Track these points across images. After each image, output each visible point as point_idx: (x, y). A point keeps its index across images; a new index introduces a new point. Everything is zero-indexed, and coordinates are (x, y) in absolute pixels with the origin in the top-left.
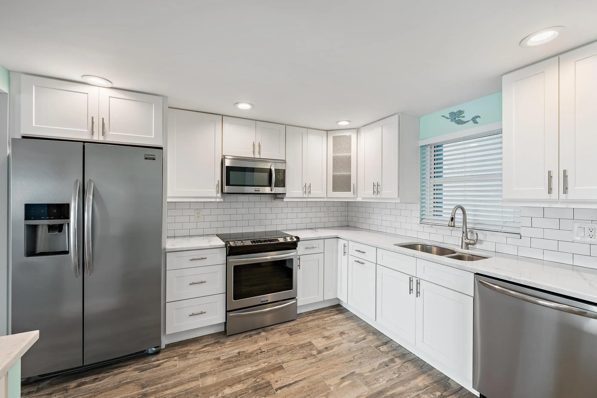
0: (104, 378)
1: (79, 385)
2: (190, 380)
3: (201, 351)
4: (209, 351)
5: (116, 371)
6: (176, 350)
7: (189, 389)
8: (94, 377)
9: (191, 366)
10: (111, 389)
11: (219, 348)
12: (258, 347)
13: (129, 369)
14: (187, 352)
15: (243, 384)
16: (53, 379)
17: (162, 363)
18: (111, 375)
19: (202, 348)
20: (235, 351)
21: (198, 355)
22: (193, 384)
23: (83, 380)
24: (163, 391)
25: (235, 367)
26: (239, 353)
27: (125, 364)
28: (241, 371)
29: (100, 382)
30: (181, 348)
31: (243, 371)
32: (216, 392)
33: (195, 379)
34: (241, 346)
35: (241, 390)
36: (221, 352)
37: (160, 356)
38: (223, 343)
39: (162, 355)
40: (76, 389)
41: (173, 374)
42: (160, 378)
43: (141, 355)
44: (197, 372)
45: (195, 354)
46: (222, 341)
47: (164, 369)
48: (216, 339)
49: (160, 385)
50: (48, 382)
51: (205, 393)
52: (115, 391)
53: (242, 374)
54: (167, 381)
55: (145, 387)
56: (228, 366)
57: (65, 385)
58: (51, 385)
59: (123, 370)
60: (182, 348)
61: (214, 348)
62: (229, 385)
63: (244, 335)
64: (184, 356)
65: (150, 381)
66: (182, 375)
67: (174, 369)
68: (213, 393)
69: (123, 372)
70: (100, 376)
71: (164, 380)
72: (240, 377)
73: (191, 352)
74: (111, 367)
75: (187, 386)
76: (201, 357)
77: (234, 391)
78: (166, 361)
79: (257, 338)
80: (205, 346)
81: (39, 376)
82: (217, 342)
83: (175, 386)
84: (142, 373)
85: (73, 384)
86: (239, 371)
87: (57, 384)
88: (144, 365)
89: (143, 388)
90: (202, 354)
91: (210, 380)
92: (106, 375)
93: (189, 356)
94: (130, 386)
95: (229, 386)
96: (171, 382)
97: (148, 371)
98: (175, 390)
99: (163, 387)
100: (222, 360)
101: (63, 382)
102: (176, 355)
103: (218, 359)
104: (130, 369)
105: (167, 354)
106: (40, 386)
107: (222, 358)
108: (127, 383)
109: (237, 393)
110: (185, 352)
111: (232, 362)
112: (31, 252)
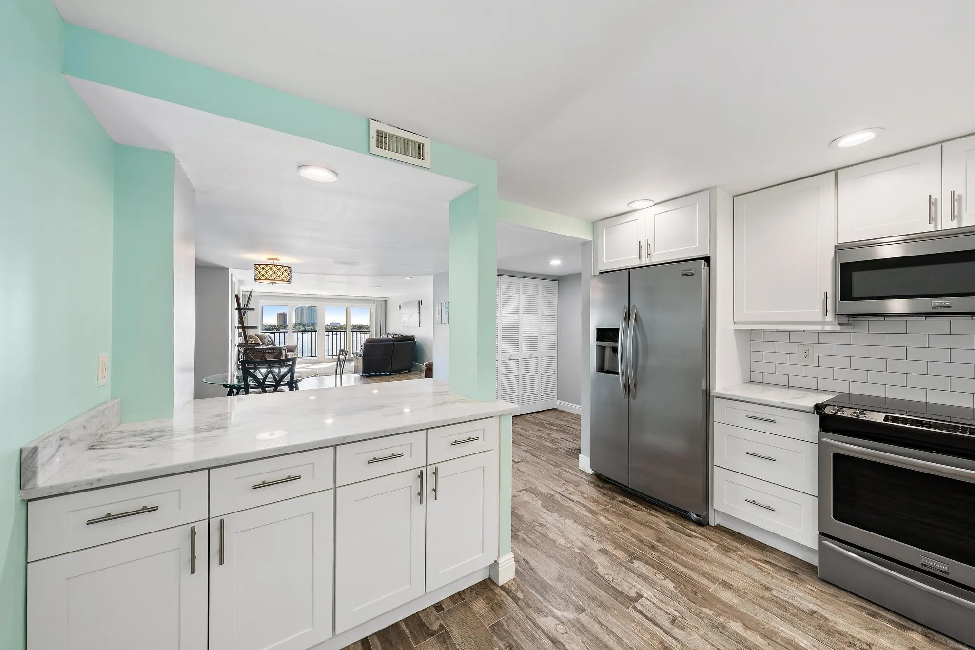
0: (641, 510)
1: (622, 502)
2: (704, 574)
3: (753, 562)
4: (765, 571)
5: (652, 512)
6: (724, 537)
7: (695, 580)
8: (635, 504)
9: (723, 565)
10: (636, 521)
11: (787, 580)
12: (870, 640)
13: (663, 518)
14: (735, 549)
15: (769, 644)
16: (614, 486)
17: (696, 537)
18: (647, 512)
19: (759, 560)
20: (810, 605)
21: (745, 562)
22: (704, 581)
23: (628, 500)
24: (669, 558)
25: (781, 618)
26: (813, 612)
27: (668, 513)
28: (786, 631)
29: (635, 511)
30: (731, 540)
31: (790, 633)
32: (720, 612)
33: (712, 579)
34: (830, 608)
35: (755, 645)
36: (782, 586)
37: (700, 529)
38: (801, 580)
39: (703, 531)
40: (619, 502)
41: (695, 555)
42: (679, 547)
43: (682, 514)
44: (722, 575)
45: (742, 558)
46: (802, 576)
47: (692, 543)
48: (795, 567)
49: (672, 552)
50: (610, 486)
51: (706, 600)
52: (637, 525)
53: (782, 634)
54: (683, 554)
55: (660, 542)
56: (774, 608)
57: (616, 495)
58: (610, 489)
59: (658, 515)
60: (733, 541)
61: (776, 574)
62: (747, 624)
63: (858, 602)
64: (725, 550)
65: (669, 541)
66: (702, 563)
67: (700, 551)
68: (716, 610)
69: (656, 517)
70: (640, 506)
71: (680, 551)
72: (775, 634)
73: (739, 553)
74: (652, 506)
75: (695, 576)
76: (745, 567)
77: (744, 635)
78: (701, 539)
79: (883, 627)
80: (766, 561)
81: (608, 478)
82: (792, 572)
83: (685, 565)
84: (670, 530)
85: (620, 498)
86: (782, 628)
87: (613, 491)
88: (678, 525)
89: (658, 541)
90: (751, 566)
91: (726, 596)
92: (644, 509)
93: (732, 555)
94: (651, 531)
95: (744, 624)
96: (685, 559)
97: (677, 532)
98: (681, 568)
99: (674, 555)
100: (771, 595)
101: (615, 492)
102: (717, 541)
103: (768, 589)
104: (664, 519)
105: (711, 533)
106: (605, 486)
107: (774, 592)
108: (651, 528)
109: (746, 641)
110: (731, 547)
111: (787, 610)
112: (601, 369)
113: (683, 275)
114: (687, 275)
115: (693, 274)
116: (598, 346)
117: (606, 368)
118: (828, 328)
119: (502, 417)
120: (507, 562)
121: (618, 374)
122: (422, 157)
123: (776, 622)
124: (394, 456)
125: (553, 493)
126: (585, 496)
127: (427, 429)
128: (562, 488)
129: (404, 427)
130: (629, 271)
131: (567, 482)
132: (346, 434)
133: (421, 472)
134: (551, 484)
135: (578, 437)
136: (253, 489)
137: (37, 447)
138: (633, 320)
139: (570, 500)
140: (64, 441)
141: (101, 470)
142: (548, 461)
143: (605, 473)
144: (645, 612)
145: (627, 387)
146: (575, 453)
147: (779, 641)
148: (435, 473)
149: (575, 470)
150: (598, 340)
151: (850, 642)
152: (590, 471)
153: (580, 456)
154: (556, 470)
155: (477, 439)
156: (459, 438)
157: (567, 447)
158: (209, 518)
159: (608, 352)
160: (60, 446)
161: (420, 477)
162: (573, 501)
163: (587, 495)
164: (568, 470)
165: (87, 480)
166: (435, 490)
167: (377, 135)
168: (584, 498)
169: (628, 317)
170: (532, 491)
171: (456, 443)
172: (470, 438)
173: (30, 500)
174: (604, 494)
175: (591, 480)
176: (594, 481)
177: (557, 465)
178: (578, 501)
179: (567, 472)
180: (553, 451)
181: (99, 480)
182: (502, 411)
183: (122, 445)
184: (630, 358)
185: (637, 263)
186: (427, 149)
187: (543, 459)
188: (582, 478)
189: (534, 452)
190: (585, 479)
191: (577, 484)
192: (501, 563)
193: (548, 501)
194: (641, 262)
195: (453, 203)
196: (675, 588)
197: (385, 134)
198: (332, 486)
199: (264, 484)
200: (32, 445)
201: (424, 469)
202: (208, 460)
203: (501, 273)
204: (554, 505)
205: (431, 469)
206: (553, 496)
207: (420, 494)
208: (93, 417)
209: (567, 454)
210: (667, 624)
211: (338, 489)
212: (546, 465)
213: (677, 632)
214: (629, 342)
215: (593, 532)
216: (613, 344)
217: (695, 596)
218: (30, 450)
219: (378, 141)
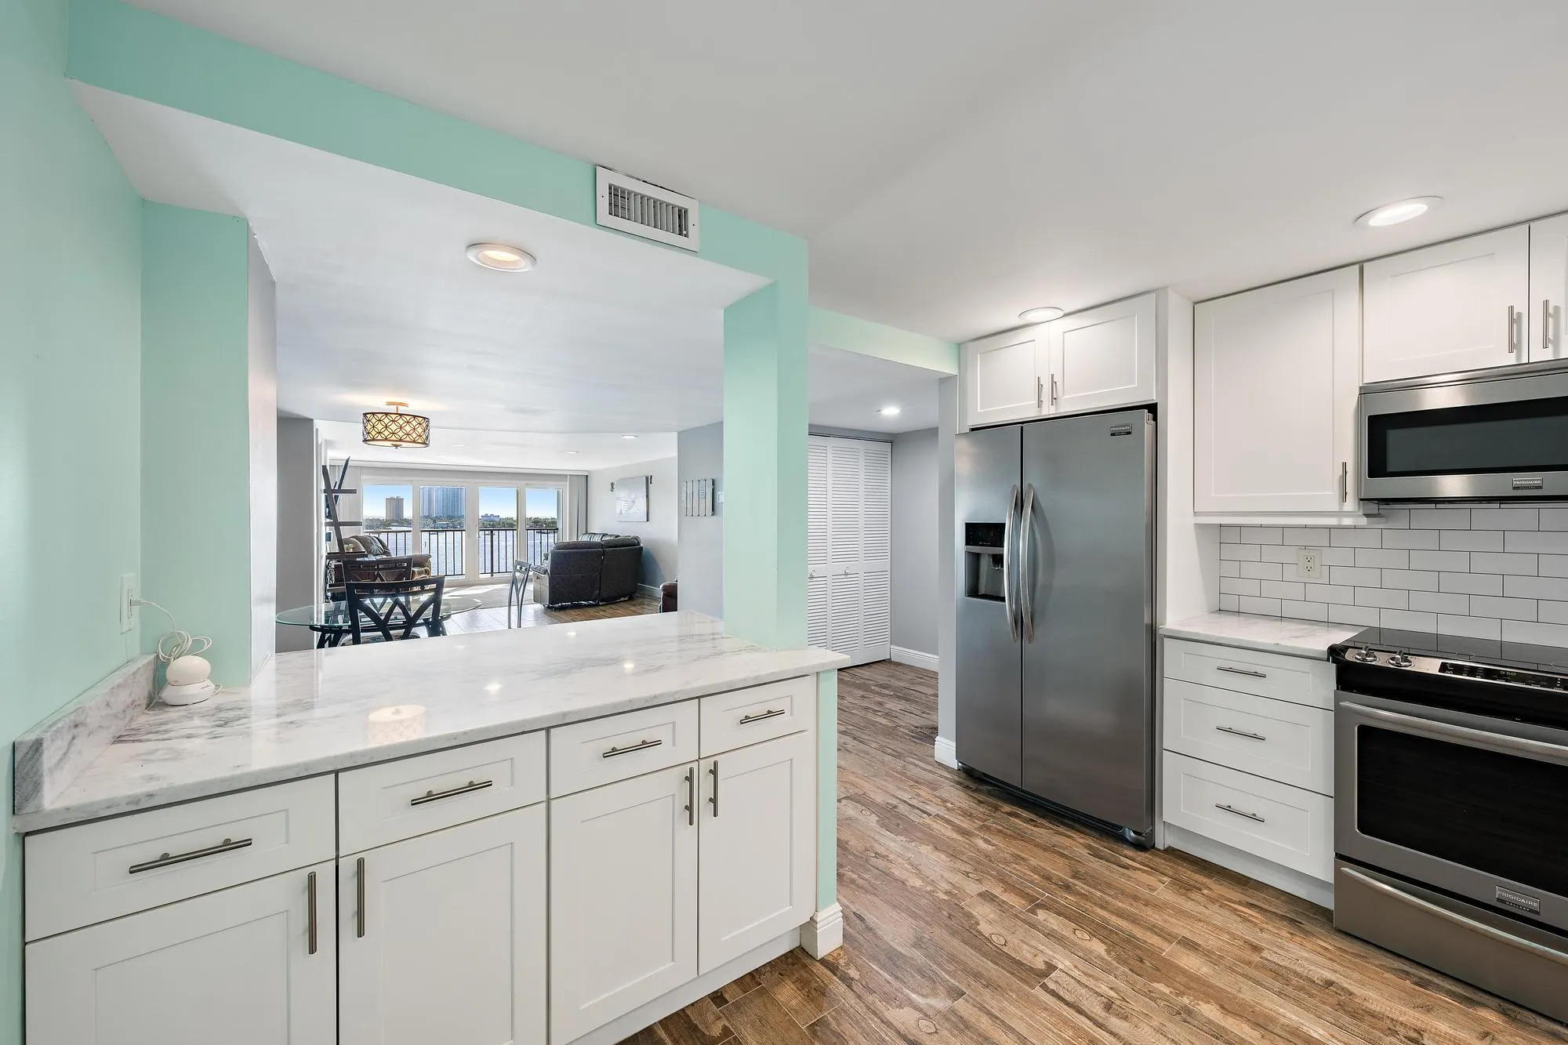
0: (1042, 826)
1: (1010, 814)
2: (1153, 929)
3: (1230, 906)
4: (1249, 921)
5: (1062, 829)
6: (1180, 868)
7: (1138, 939)
8: (1033, 817)
9: (1181, 913)
10: (1037, 845)
11: (1284, 933)
12: (1419, 1024)
13: (1080, 839)
14: (1198, 885)
15: (1263, 1036)
16: (996, 788)
17: (1136, 869)
18: (1052, 829)
19: (1240, 903)
20: (1323, 972)
21: (1216, 907)
22: (1154, 940)
23: (1019, 811)
24: (1095, 904)
25: (1280, 994)
26: (1329, 984)
27: (1083, 829)
28: (1288, 1014)
29: (1033, 828)
30: (1192, 871)
31: (1294, 1017)
32: (1182, 988)
33: (1168, 937)
34: (1356, 975)
35: (1243, 1039)
36: (1278, 944)
37: (1142, 856)
38: (1307, 933)
39: (1146, 858)
40: (1005, 815)
41: (1136, 898)
42: (1109, 886)
43: (1109, 831)
44: (1181, 929)
45: (1213, 901)
46: (1307, 926)
47: (1129, 878)
48: (1297, 913)
49: (1099, 894)
50: (990, 788)
51: (1158, 969)
52: (1040, 852)
53: (1283, 1020)
54: (1116, 898)
55: (1079, 879)
56: (1268, 980)
57: (1000, 803)
58: (989, 794)
59: (1073, 835)
60: (1197, 873)
61: (1267, 923)
62: (1225, 1006)
63: (1397, 964)
64: (1185, 888)
65: (1092, 877)
66: (1149, 911)
67: (1143, 891)
68: (1177, 985)
69: (1069, 837)
70: (1040, 821)
71: (1112, 893)
72: (1273, 1020)
73: (1205, 892)
74: (1061, 819)
75: (1138, 932)
76: (1218, 916)
77: (1223, 1024)
78: (1144, 871)
79: (1439, 1002)
80: (1252, 904)
81: (984, 774)
82: (1292, 921)
83: (1120, 914)
84: (1092, 858)
85: (1007, 808)
86: (1281, 1010)
87: (994, 796)
88: (1106, 850)
89: (1074, 877)
90: (1227, 913)
91: (1190, 962)
92: (1047, 824)
93: (1194, 895)
94: (1061, 861)
95: (1222, 1007)
96: (1120, 904)
97: (1104, 862)
98: (1114, 919)
99: (1101, 898)
100: (1261, 958)
101: (998, 797)
102: (1171, 873)
103: (1256, 949)
104: (1082, 841)
105: (1158, 861)
106: (980, 787)
107: (1265, 954)
108: (1062, 855)
109: (1227, 1034)
110: (1192, 883)
111: (1288, 982)
112: (973, 591)
113: (1113, 435)
114: (1120, 434)
115: (1129, 433)
116: (968, 553)
117: (982, 591)
118: (1347, 521)
119: (821, 676)
120: (831, 919)
121: (1003, 599)
122: (685, 232)
123: (1272, 1001)
124: (645, 745)
125: (895, 802)
126: (949, 805)
127: (699, 698)
128: (909, 793)
129: (662, 695)
130: (1022, 428)
131: (917, 782)
132: (565, 709)
133: (691, 770)
134: (891, 788)
135: (932, 707)
136: (412, 805)
137: (42, 739)
138: (1028, 510)
139: (925, 812)
140: (80, 729)
141: (151, 778)
142: (882, 749)
143: (980, 767)
144: (1061, 994)
145: (1018, 620)
146: (929, 734)
147: (1277, 1030)
148: (714, 772)
149: (928, 763)
150: (967, 543)
151: (1390, 1029)
152: (954, 764)
153: (937, 738)
154: (898, 764)
155: (782, 712)
156: (752, 712)
157: (913, 726)
158: (337, 858)
159: (985, 564)
160: (74, 738)
161: (690, 779)
162: (929, 815)
163: (952, 804)
164: (917, 762)
165: (129, 796)
166: (714, 801)
167: (610, 193)
168: (948, 809)
169: (1019, 505)
170: (861, 800)
171: (747, 719)
172: (769, 712)
173: (28, 834)
174: (980, 802)
175: (956, 778)
176: (961, 780)
177: (898, 756)
178: (938, 815)
179: (916, 765)
180: (892, 732)
181: (150, 795)
182: (823, 665)
183: (172, 734)
184: (1024, 575)
185: (1033, 414)
186: (692, 218)
187: (874, 745)
188: (941, 776)
189: (858, 734)
190: (946, 778)
191: (933, 786)
192: (822, 921)
193: (888, 815)
194: (1041, 411)
195: (731, 311)
196: (1108, 952)
197: (623, 191)
198: (544, 798)
199: (430, 797)
200: (32, 737)
201: (695, 765)
202: (336, 757)
203: (816, 431)
204: (899, 822)
205: (706, 765)
206: (895, 807)
207: (689, 808)
208: (119, 686)
209: (913, 737)
210: (1098, 1011)
211: (553, 803)
212: (880, 755)
213: (1115, 1023)
214: (1023, 546)
215: (966, 865)
216: (995, 550)
217: (1140, 964)
218: (30, 745)
219: (610, 204)
